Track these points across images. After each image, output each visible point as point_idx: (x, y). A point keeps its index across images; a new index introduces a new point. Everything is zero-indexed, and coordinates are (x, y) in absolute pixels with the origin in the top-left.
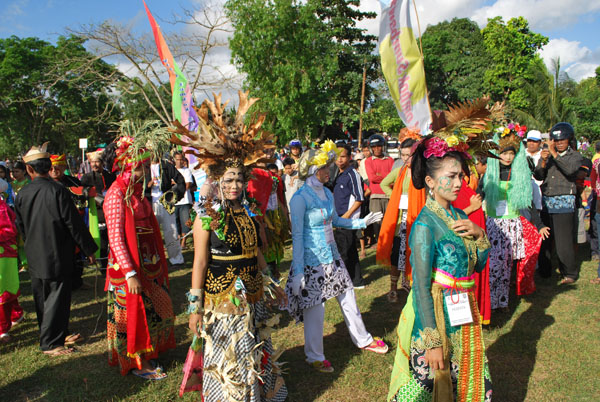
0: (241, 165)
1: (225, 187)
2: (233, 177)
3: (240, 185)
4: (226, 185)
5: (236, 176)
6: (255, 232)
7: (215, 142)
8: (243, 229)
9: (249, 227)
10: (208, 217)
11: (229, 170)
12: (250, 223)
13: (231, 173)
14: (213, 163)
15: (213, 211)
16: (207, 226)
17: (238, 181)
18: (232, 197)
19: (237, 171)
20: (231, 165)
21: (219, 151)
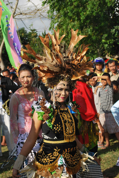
0: (69, 79)
1: (57, 94)
2: (63, 87)
3: (67, 93)
4: (58, 92)
5: (65, 87)
6: (74, 124)
7: (54, 63)
8: (65, 122)
9: (70, 120)
10: (41, 111)
11: (61, 82)
12: (71, 118)
13: (62, 84)
14: (51, 77)
15: (45, 107)
16: (41, 118)
17: (66, 90)
18: (60, 100)
19: (66, 83)
20: (63, 79)
21: (56, 69)
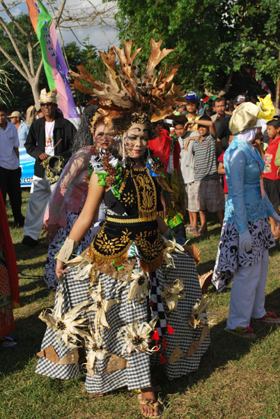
0: (147, 120)
1: (128, 144)
2: (137, 133)
3: (144, 143)
4: (130, 142)
5: (142, 133)
6: (155, 194)
7: (123, 93)
8: (141, 189)
9: (149, 188)
10: (104, 172)
11: (134, 125)
12: (150, 184)
13: (135, 129)
14: (118, 116)
15: (110, 166)
16: (102, 182)
17: (142, 138)
18: (134, 155)
19: (142, 127)
20: (137, 120)
21: (126, 104)
